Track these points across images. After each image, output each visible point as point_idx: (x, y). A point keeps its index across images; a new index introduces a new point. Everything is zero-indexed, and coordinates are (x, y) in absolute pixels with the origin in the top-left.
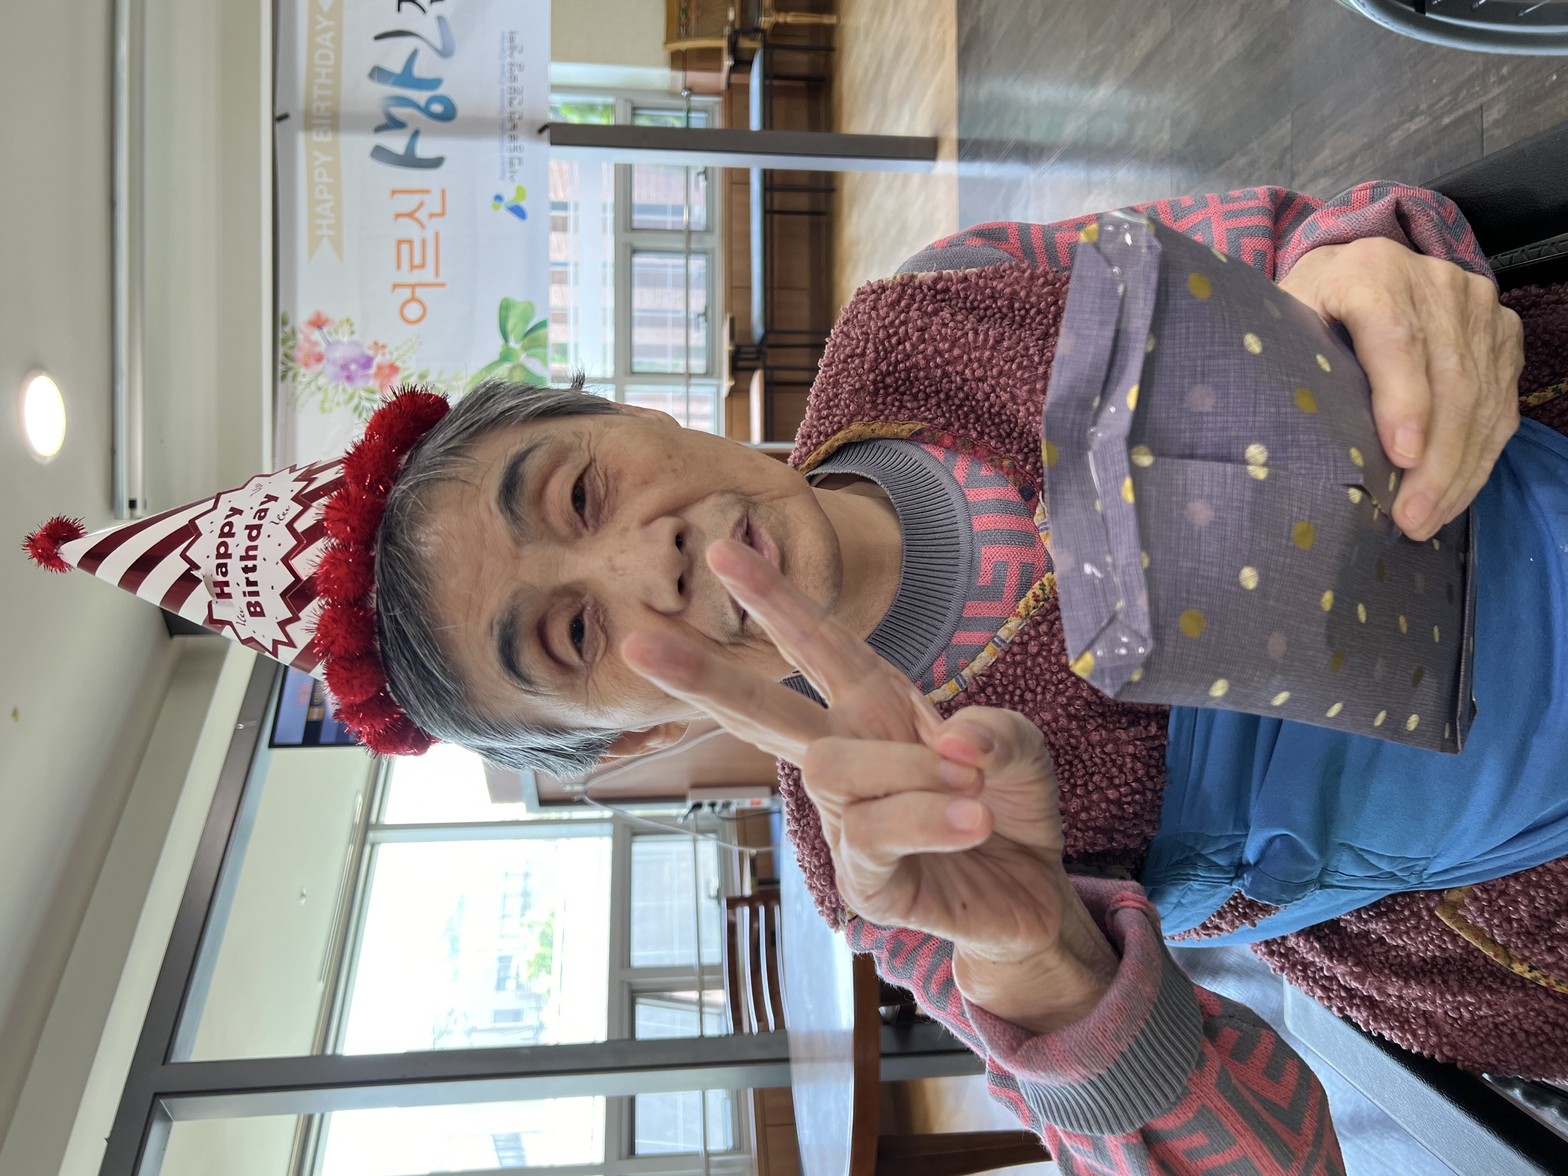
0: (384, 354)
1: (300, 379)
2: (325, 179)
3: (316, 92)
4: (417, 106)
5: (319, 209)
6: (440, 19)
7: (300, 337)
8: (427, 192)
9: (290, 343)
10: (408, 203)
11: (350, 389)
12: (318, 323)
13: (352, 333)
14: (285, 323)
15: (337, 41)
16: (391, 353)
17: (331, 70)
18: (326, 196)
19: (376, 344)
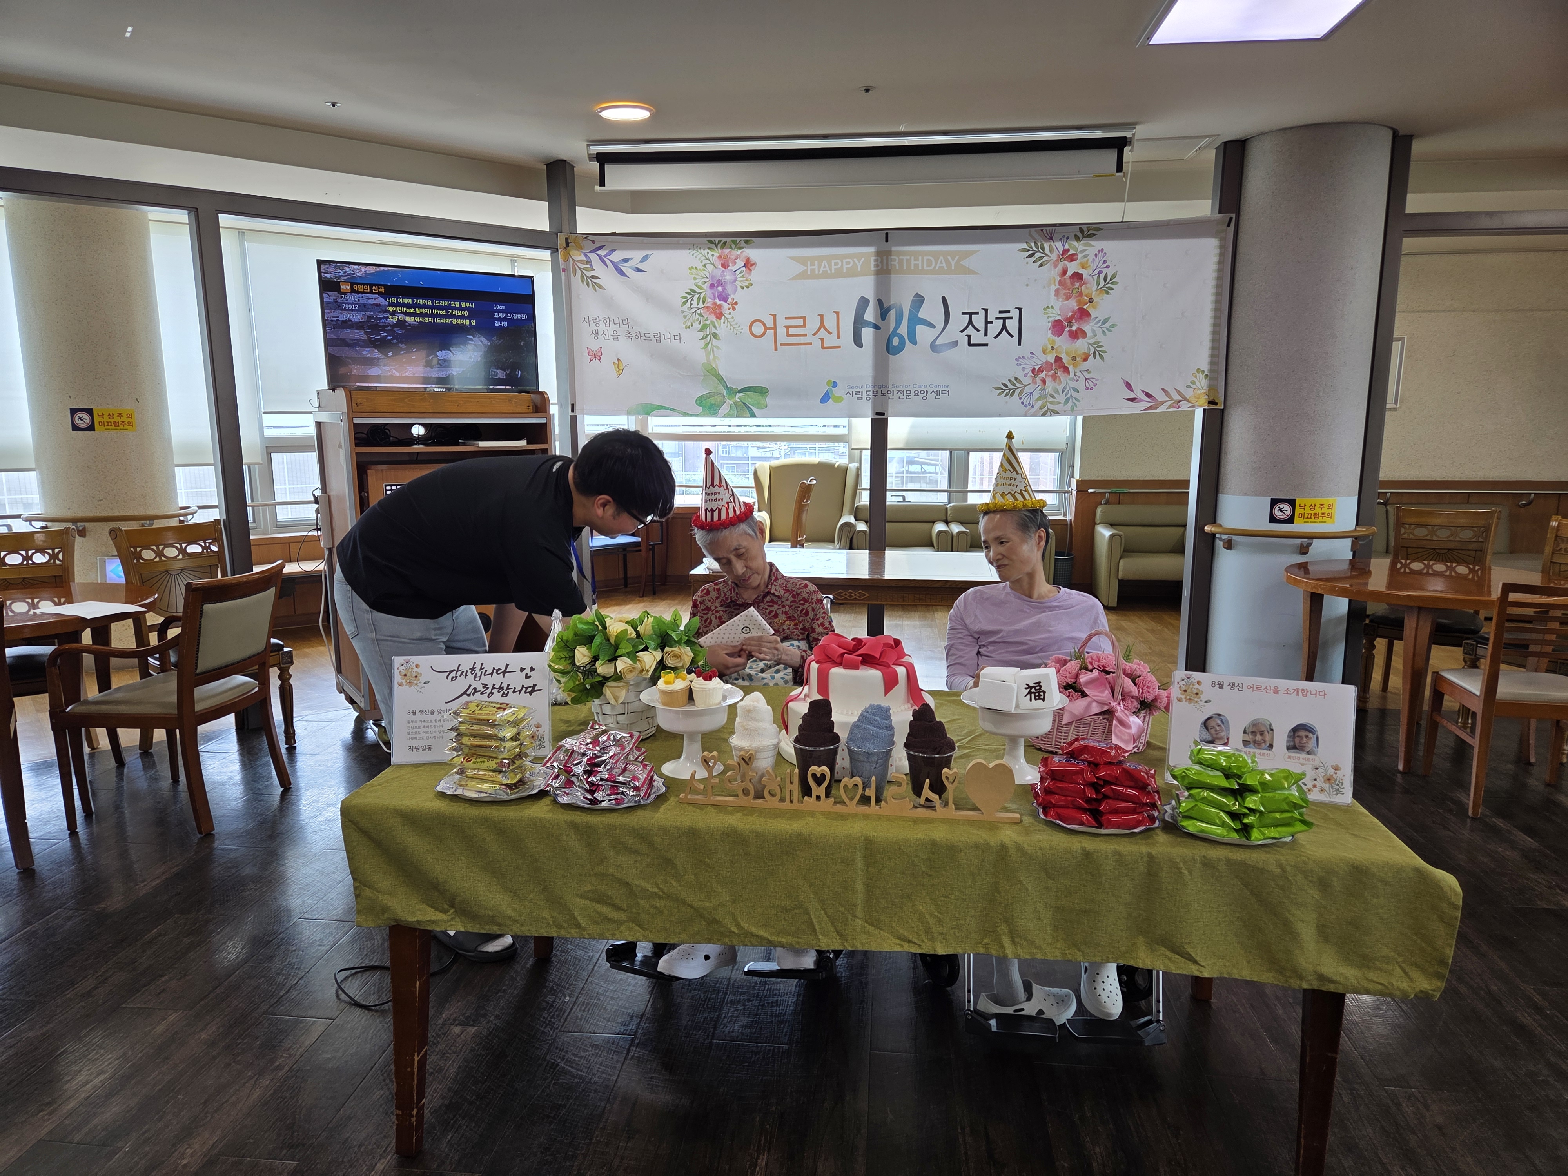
0: (729, 309)
1: (711, 253)
2: (845, 266)
3: (905, 258)
4: (896, 328)
5: (825, 262)
6: (957, 342)
7: (739, 252)
8: (838, 337)
9: (733, 246)
10: (830, 323)
11: (705, 286)
12: (748, 265)
13: (743, 288)
14: (746, 242)
15: (941, 271)
16: (730, 314)
17: (920, 268)
18: (833, 267)
19: (736, 303)
